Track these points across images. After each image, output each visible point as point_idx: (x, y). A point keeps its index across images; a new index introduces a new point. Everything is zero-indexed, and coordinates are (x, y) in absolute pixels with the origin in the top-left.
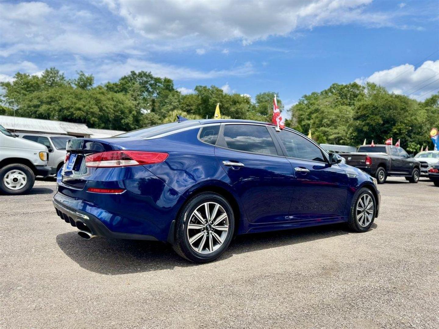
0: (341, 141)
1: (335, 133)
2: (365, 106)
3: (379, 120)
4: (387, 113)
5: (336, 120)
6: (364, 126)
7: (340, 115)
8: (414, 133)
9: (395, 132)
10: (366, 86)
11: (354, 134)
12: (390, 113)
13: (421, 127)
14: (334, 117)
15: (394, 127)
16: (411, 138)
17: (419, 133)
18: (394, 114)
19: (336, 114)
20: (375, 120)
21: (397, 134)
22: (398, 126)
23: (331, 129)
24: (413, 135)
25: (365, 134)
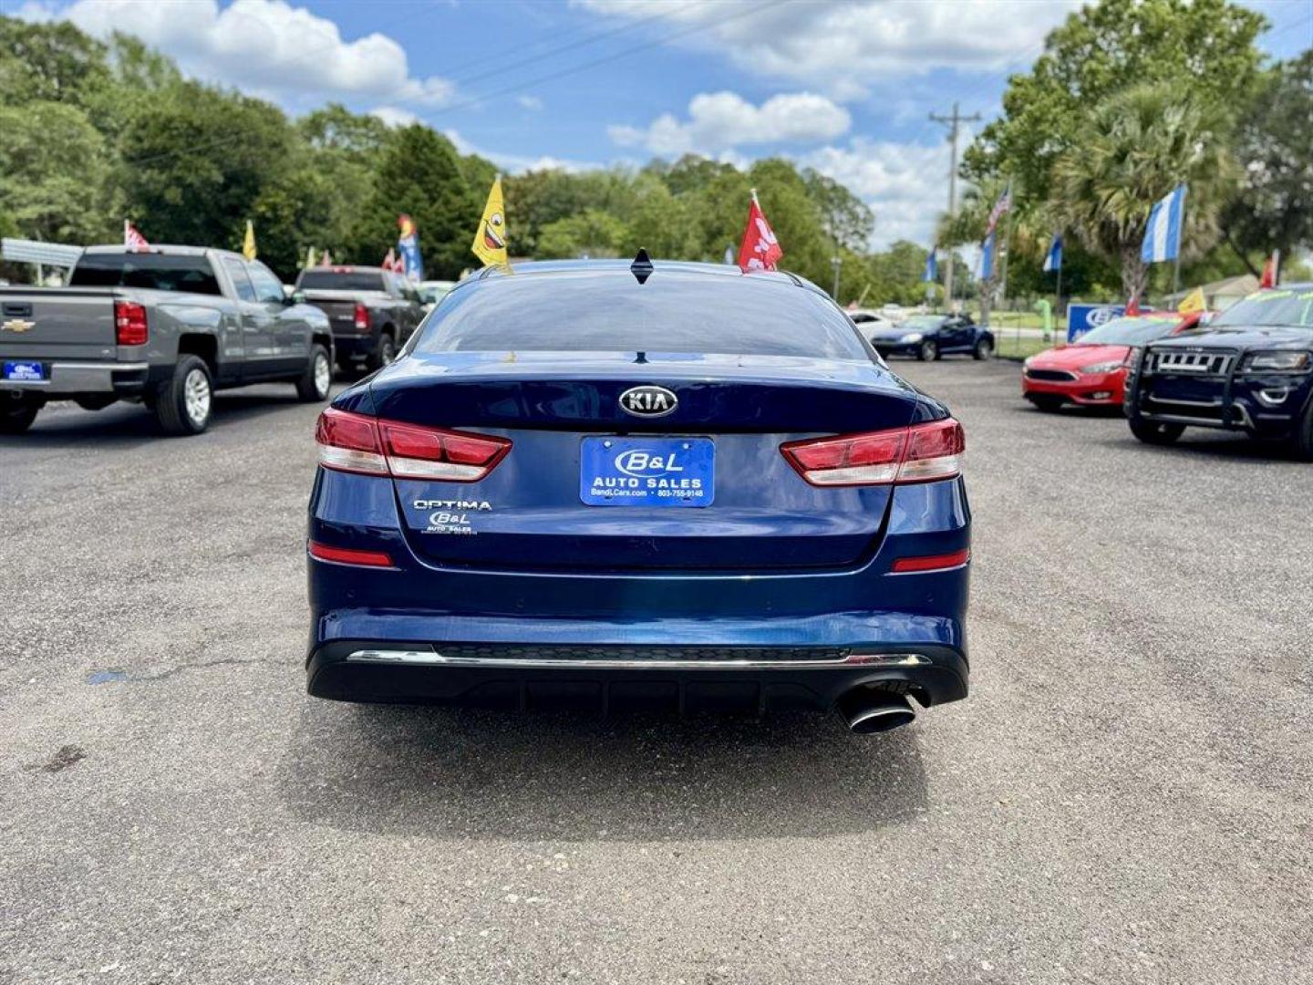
0: (65, 231)
1: (37, 201)
2: (162, 120)
3: (209, 170)
4: (234, 151)
5: (35, 152)
6: (167, 186)
7: (46, 134)
8: (313, 220)
9: (263, 213)
10: (112, 44)
11: (137, 210)
12: (242, 156)
13: (325, 205)
14: (23, 141)
15: (258, 200)
16: (305, 234)
17: (323, 222)
18: (254, 157)
19: (29, 128)
20: (201, 172)
21: (268, 220)
22: (269, 196)
23: (18, 182)
24: (308, 226)
25: (171, 213)
